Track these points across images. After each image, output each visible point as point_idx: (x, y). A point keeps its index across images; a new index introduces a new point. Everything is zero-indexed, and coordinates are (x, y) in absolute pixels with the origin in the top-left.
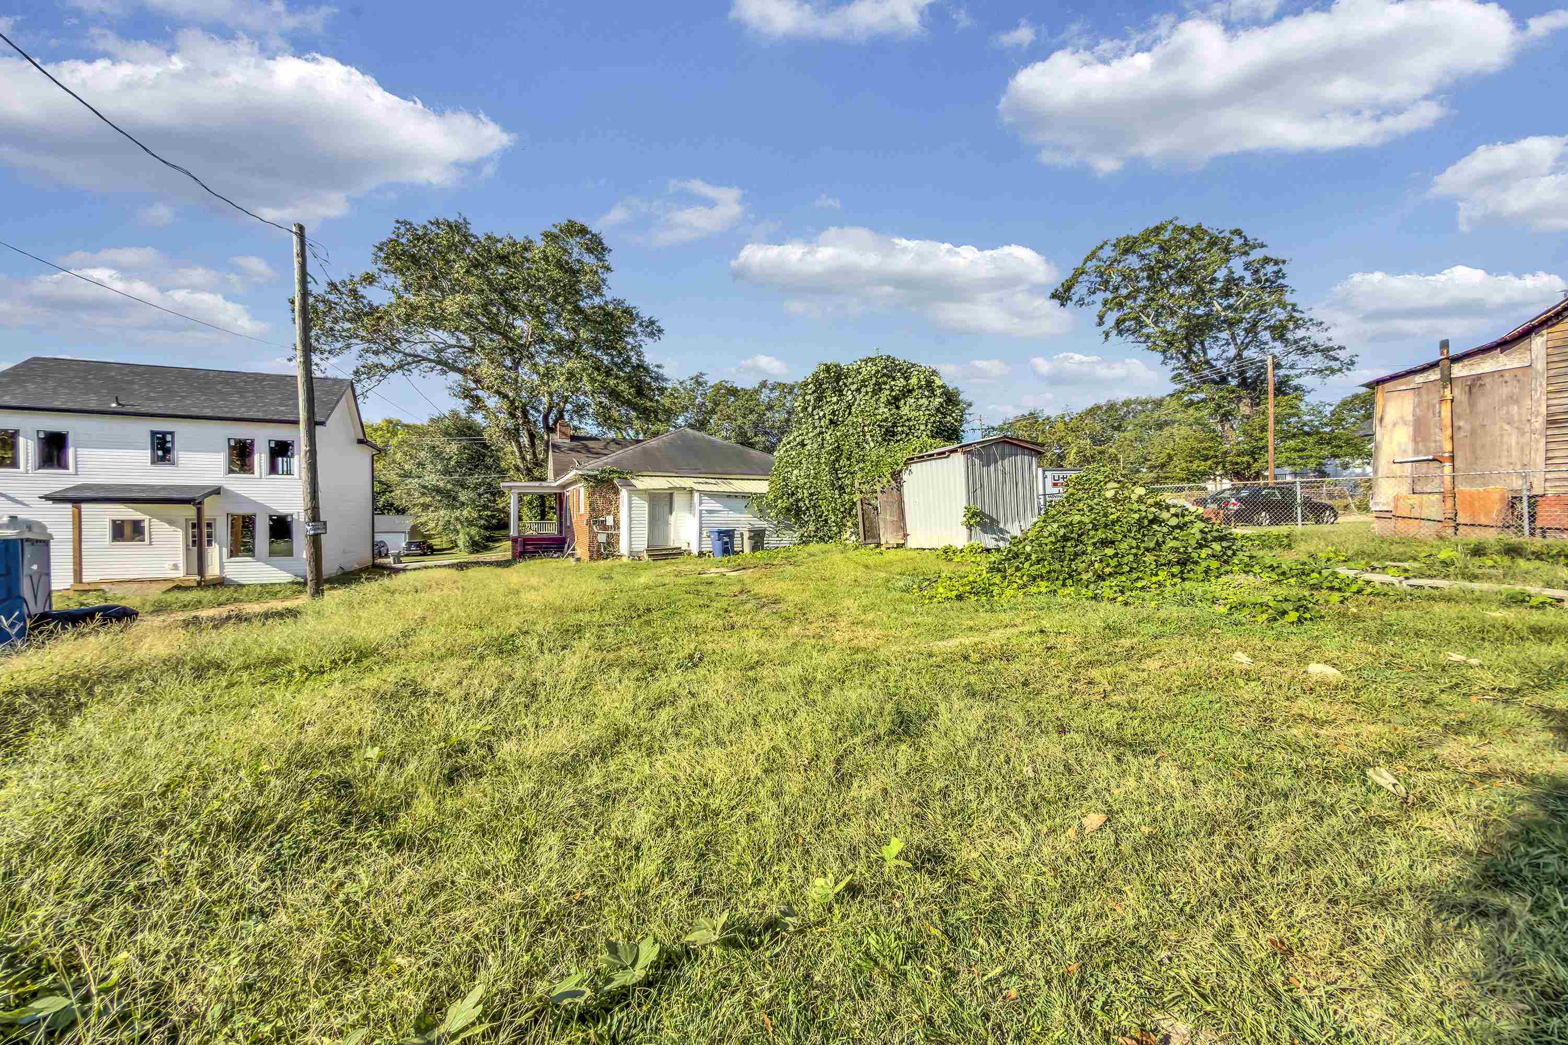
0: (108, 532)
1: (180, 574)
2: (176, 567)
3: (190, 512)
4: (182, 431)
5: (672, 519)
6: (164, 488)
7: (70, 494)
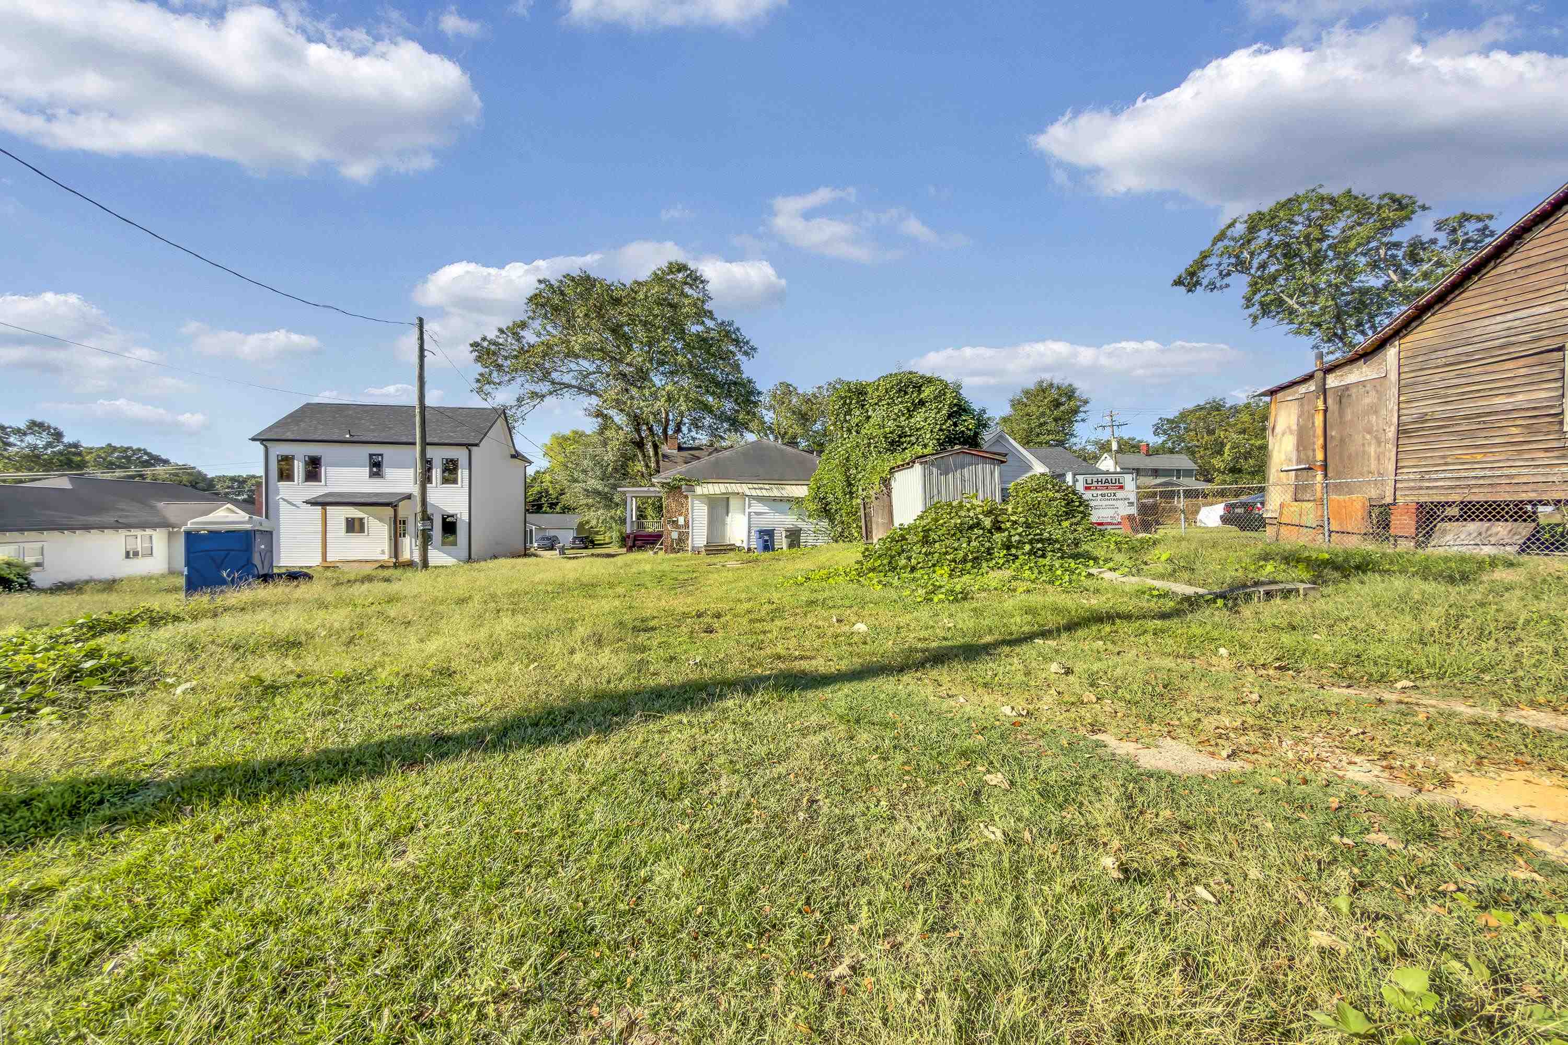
0: (343, 526)
1: (386, 557)
2: (383, 552)
3: (389, 511)
4: (388, 452)
5: (729, 519)
6: (377, 495)
7: (320, 500)
